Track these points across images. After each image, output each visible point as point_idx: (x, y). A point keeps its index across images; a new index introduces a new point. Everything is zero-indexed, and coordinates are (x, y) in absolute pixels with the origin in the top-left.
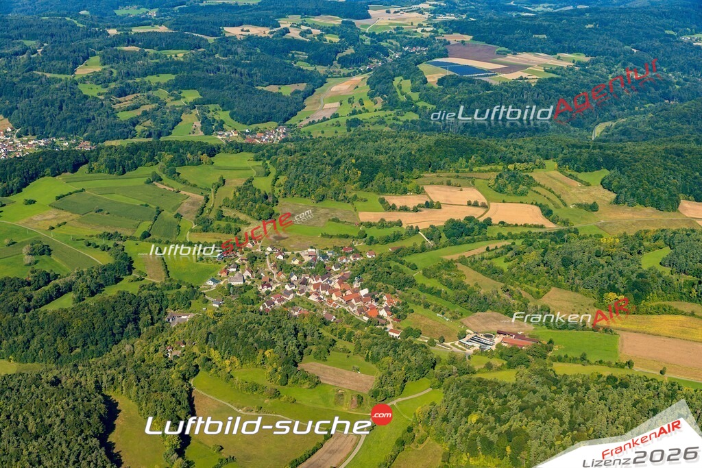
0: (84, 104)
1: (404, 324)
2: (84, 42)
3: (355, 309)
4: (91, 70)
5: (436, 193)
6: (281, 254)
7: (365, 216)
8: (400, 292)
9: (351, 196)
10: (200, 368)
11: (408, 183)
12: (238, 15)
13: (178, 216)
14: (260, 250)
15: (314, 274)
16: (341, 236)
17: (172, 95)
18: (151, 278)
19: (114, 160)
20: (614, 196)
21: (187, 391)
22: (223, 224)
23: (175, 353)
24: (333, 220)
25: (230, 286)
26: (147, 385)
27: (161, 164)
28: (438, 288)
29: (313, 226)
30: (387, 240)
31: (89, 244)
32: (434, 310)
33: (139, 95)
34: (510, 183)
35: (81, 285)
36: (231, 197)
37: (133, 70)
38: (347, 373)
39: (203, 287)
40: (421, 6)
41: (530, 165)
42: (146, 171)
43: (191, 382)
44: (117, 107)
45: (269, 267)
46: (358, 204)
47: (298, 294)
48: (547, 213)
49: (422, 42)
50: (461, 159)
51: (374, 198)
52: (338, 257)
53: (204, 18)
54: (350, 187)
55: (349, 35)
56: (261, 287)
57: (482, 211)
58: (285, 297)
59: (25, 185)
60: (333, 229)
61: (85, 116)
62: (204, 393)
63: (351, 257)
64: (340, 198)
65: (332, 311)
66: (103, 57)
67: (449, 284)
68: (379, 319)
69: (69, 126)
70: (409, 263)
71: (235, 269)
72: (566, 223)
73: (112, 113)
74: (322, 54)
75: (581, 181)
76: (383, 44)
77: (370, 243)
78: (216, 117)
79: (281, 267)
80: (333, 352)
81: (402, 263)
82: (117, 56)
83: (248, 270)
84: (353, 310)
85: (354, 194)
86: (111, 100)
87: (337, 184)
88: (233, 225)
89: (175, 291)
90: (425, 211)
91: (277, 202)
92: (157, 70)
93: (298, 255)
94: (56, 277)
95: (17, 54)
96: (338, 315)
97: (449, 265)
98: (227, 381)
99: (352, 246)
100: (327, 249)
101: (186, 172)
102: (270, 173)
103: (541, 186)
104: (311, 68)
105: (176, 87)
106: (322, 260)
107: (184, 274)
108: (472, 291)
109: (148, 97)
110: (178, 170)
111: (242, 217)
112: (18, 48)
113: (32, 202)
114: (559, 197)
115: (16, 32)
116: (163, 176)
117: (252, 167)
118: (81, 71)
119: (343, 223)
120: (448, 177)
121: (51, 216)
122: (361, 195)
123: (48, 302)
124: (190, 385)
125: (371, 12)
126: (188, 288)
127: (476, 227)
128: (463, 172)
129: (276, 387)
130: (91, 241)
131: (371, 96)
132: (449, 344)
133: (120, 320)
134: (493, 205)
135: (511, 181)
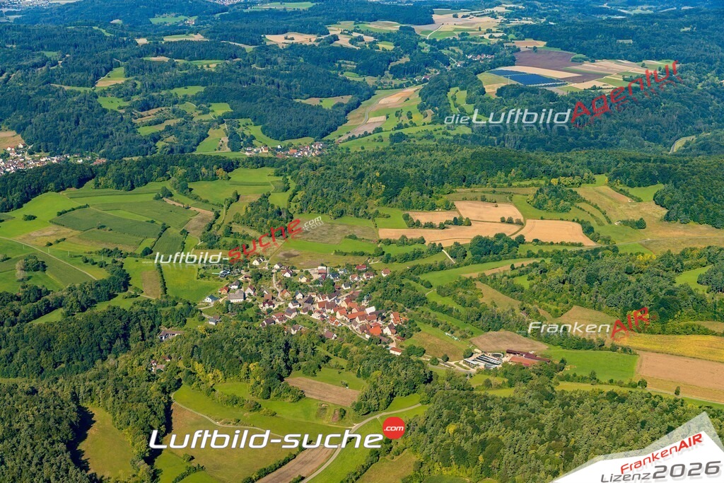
0: (103, 118)
1: (408, 343)
2: (109, 52)
3: (357, 327)
4: (113, 82)
5: (467, 209)
6: (288, 271)
7: (385, 233)
8: (409, 310)
9: (372, 212)
10: (183, 382)
11: (438, 199)
12: (282, 22)
13: (185, 233)
14: (267, 268)
15: (321, 292)
16: (356, 254)
17: (199, 109)
18: (147, 295)
19: (123, 174)
20: (665, 211)
21: (165, 404)
22: (230, 240)
23: (159, 367)
24: (350, 237)
25: (228, 302)
26: (124, 396)
27: (173, 178)
28: (450, 306)
29: (328, 243)
30: (406, 258)
31: (87, 261)
32: (443, 329)
33: (163, 108)
34: (550, 198)
35: (71, 299)
36: (243, 213)
37: (159, 81)
38: (335, 388)
39: (200, 304)
40: (496, 9)
41: (577, 179)
42: (156, 186)
43: (172, 395)
44: (138, 121)
45: (275, 285)
46: (379, 221)
47: (301, 313)
48: (588, 230)
49: (488, 50)
50: (499, 172)
51: (397, 214)
52: (349, 275)
53: (245, 25)
54: (373, 203)
55: (406, 42)
56: (262, 305)
57: (515, 228)
58: (287, 316)
59: (27, 200)
60: (350, 246)
61: (103, 131)
62: (183, 407)
63: (364, 276)
64: (360, 214)
65: (333, 330)
66: (127, 68)
67: (462, 302)
68: (381, 338)
69: (84, 142)
70: (424, 281)
71: (237, 287)
72: (607, 240)
73: (133, 128)
74: (372, 63)
75: (632, 197)
76: (445, 52)
77: (387, 261)
78: (247, 133)
79: (286, 285)
80: (326, 369)
81: (416, 281)
82: (142, 67)
83: (251, 287)
84: (355, 328)
85: (374, 210)
86: (132, 114)
87: (358, 198)
88: (240, 242)
89: (170, 308)
90: (453, 228)
91: (292, 218)
92: (185, 82)
93: (307, 273)
94: (48, 293)
95: (35, 66)
96: (340, 333)
97: (467, 283)
98: (208, 394)
99: (366, 264)
100: (340, 267)
101: (199, 188)
102: (289, 188)
103: (586, 202)
104: (360, 79)
105: (204, 100)
106: (332, 278)
107: (183, 291)
108: (485, 308)
109: (174, 111)
110: (190, 185)
111: (252, 233)
112: (37, 60)
113: (32, 218)
114: (604, 213)
115: (38, 43)
116: (175, 192)
117: (272, 182)
118: (103, 84)
119: (361, 240)
120: (484, 192)
121: (51, 232)
122: (384, 210)
123: (36, 317)
124: (170, 398)
125: (435, 17)
126: (184, 304)
127: (506, 245)
128: (501, 187)
129: (258, 401)
130: (89, 258)
131: (421, 108)
132: (453, 363)
133: (108, 336)
134: (529, 223)
135: (551, 196)
